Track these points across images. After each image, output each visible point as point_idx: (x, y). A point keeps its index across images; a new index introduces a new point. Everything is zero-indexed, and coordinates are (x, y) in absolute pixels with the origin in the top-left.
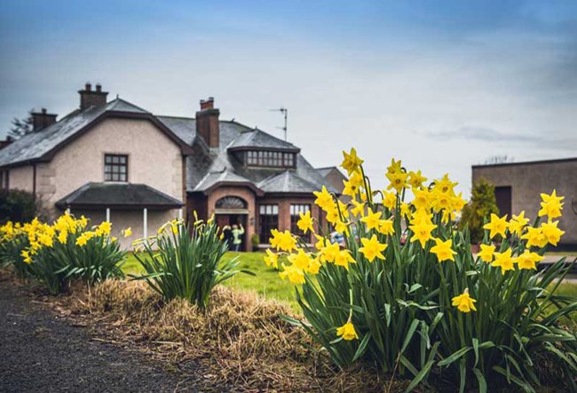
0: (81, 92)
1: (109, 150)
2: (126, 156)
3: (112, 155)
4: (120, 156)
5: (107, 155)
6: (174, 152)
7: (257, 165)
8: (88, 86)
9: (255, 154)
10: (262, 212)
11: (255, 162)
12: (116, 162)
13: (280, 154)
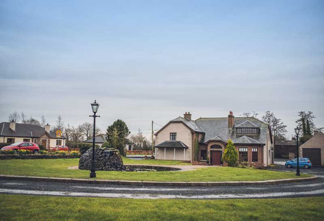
0: (184, 115)
1: (171, 132)
2: (176, 133)
3: (172, 133)
4: (174, 133)
5: (171, 133)
6: (189, 131)
7: (241, 134)
8: (186, 113)
9: (240, 130)
10: (240, 150)
11: (240, 132)
12: (173, 135)
13: (251, 129)
